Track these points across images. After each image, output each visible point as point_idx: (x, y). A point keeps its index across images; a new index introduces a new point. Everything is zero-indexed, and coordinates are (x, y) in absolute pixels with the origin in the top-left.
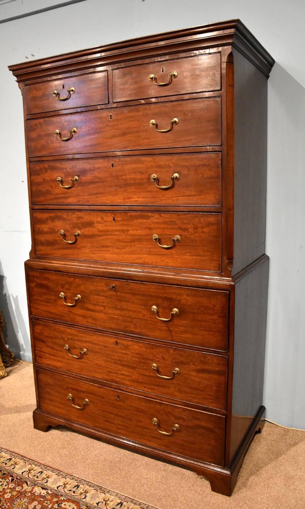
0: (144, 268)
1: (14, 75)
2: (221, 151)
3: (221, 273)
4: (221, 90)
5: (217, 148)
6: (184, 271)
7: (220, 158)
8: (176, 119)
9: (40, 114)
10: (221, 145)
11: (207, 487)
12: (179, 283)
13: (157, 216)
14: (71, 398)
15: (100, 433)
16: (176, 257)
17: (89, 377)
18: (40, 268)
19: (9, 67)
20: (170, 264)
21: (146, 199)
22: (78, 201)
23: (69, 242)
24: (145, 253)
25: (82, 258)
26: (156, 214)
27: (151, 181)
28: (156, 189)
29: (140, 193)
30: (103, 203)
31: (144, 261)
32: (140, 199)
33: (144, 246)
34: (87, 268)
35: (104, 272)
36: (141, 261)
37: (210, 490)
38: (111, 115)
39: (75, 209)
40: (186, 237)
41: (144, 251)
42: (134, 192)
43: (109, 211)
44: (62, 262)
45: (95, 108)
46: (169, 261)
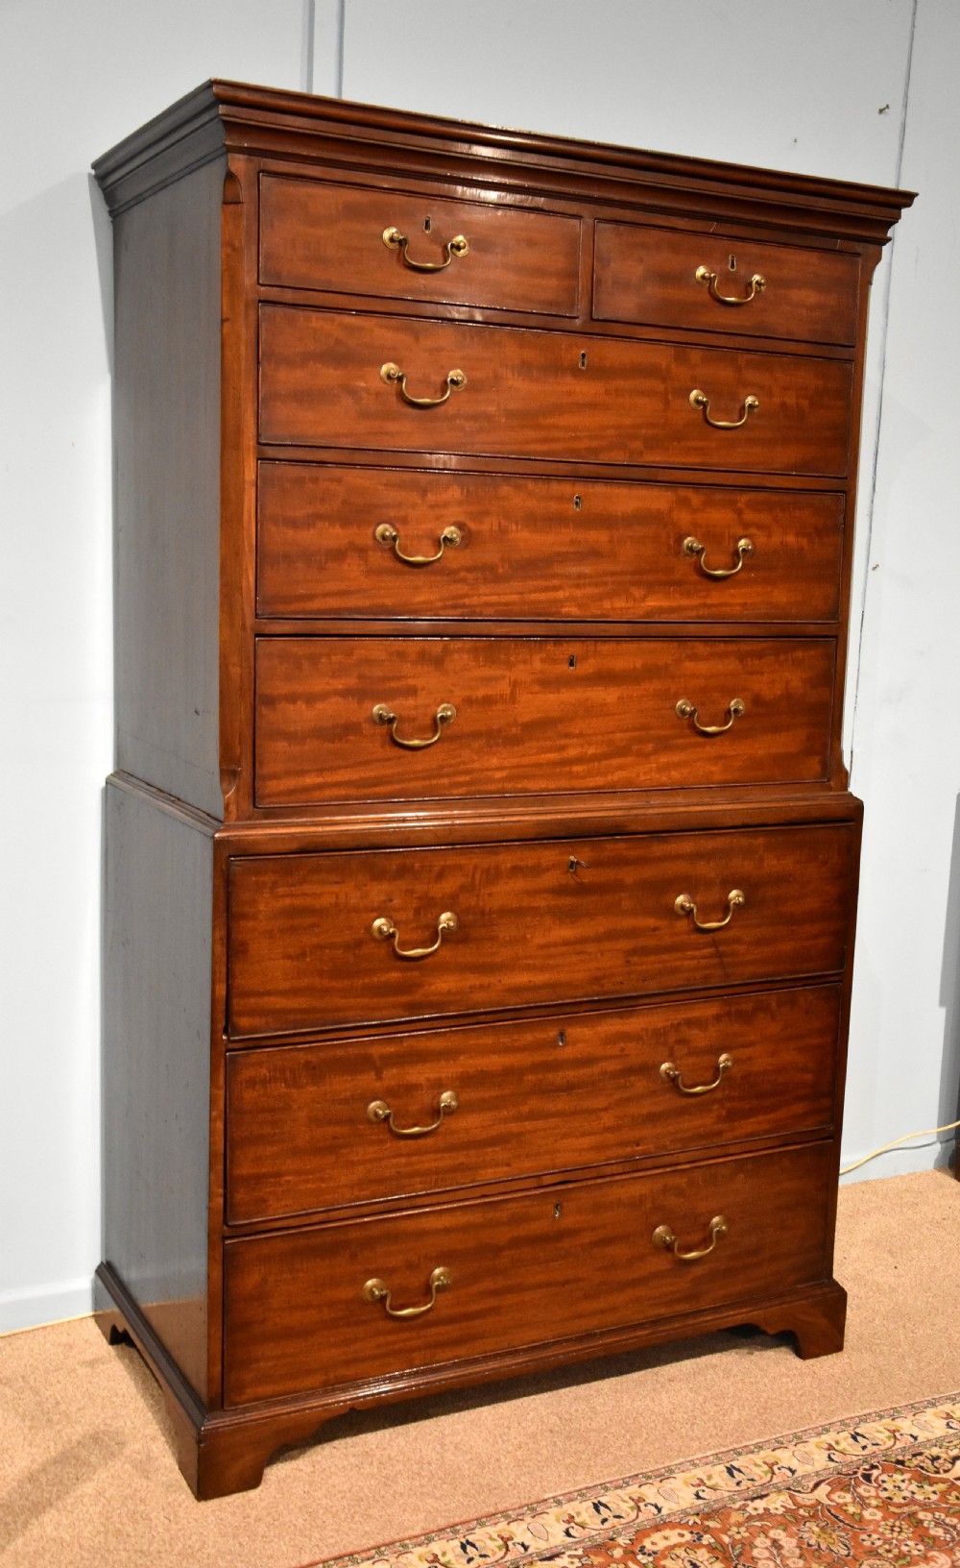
0: (648, 796)
2: (844, 493)
3: (825, 780)
5: (837, 484)
7: (842, 507)
8: (752, 400)
10: (846, 478)
14: (383, 1290)
20: (716, 777)
21: (665, 604)
22: (455, 607)
23: (416, 742)
24: (655, 752)
25: (455, 792)
26: (689, 643)
27: (682, 554)
28: (695, 577)
29: (651, 587)
30: (539, 615)
31: (648, 777)
32: (652, 603)
33: (652, 732)
34: (481, 821)
35: (539, 823)
36: (642, 778)
37: (797, 1362)
38: (583, 355)
39: (441, 633)
40: (757, 701)
41: (650, 747)
42: (634, 584)
43: (558, 638)
44: (376, 813)
45: (533, 321)
46: (714, 769)
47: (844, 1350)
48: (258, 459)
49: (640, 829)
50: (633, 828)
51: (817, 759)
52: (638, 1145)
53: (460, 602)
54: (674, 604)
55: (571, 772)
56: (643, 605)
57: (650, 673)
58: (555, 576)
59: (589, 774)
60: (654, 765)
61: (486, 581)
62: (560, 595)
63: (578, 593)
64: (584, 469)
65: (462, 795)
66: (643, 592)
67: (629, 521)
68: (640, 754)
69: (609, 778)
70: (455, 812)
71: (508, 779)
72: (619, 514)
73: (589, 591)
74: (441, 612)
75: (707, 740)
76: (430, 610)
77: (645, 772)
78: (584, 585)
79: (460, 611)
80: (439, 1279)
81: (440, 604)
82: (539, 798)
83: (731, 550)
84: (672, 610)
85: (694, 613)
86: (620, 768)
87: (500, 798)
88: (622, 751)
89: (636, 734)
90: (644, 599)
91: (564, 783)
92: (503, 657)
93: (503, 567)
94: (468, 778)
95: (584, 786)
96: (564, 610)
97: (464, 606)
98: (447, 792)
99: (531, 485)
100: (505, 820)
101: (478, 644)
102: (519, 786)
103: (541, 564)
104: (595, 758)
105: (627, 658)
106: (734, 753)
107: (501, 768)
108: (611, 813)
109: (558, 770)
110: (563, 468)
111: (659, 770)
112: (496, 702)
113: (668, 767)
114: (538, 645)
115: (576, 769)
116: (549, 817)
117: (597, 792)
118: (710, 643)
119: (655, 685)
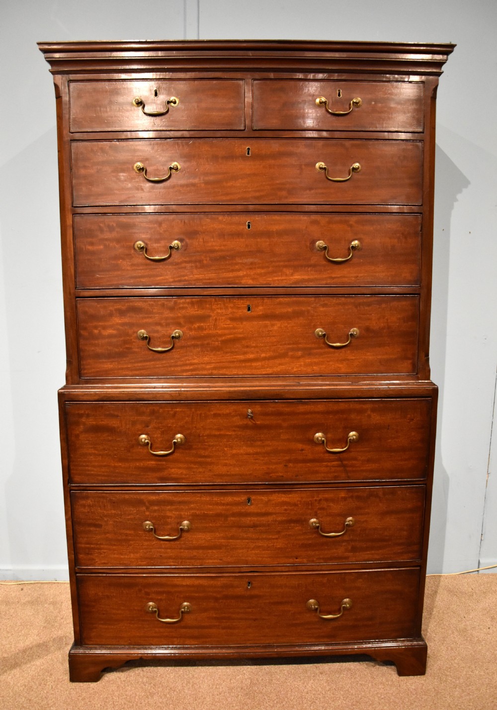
0: (299, 380)
1: (47, 59)
2: (421, 213)
3: (417, 374)
4: (423, 133)
5: (415, 209)
6: (363, 378)
7: (420, 221)
8: (357, 165)
9: (101, 133)
10: (422, 205)
11: (390, 674)
12: (359, 395)
13: (324, 301)
14: (155, 608)
15: (214, 651)
16: (352, 359)
17: (193, 565)
18: (96, 398)
19: (39, 44)
20: (343, 370)
21: (306, 277)
22: (180, 281)
23: (160, 349)
24: (302, 356)
25: (185, 374)
26: (322, 298)
27: (315, 250)
28: (324, 262)
29: (296, 268)
30: (229, 284)
31: (300, 369)
32: (297, 277)
33: (300, 346)
34: (197, 389)
35: (230, 392)
36: (295, 370)
37: (396, 676)
38: (249, 149)
39: (173, 294)
40: (368, 329)
41: (300, 353)
42: (286, 266)
43: (240, 296)
44: (142, 383)
45: (219, 134)
46: (341, 366)
47: (426, 675)
48: (73, 214)
49: (292, 397)
50: (287, 396)
51: (410, 361)
52: (297, 559)
53: (183, 278)
54: (312, 277)
55: (251, 366)
56: (291, 278)
57: (297, 314)
58: (237, 264)
59: (263, 367)
60: (302, 363)
61: (196, 267)
62: (241, 273)
63: (252, 273)
64: (251, 208)
65: (189, 376)
66: (291, 271)
67: (280, 234)
68: (292, 357)
69: (275, 369)
70: (184, 384)
71: (215, 368)
72: (274, 230)
73: (259, 271)
74: (172, 284)
75: (336, 350)
76: (167, 283)
77: (296, 367)
78: (255, 268)
79: (183, 283)
80: (184, 608)
81: (171, 280)
82: (232, 379)
83: (347, 247)
84: (308, 280)
85: (324, 282)
86: (280, 364)
87: (211, 378)
88: (284, 355)
89: (291, 346)
90: (292, 275)
91: (248, 371)
92: (208, 306)
93: (206, 260)
94: (191, 368)
95: (259, 373)
96: (243, 281)
97: (185, 280)
98: (179, 374)
99: (221, 218)
100: (210, 389)
101: (193, 300)
102: (221, 372)
103: (228, 258)
104: (265, 359)
105: (284, 306)
106: (354, 358)
107: (210, 363)
108: (274, 388)
109: (243, 365)
110: (239, 208)
111: (306, 365)
112: (206, 329)
113: (311, 364)
114: (228, 300)
115: (254, 364)
116: (236, 389)
117: (268, 377)
118: (335, 298)
119: (301, 320)
